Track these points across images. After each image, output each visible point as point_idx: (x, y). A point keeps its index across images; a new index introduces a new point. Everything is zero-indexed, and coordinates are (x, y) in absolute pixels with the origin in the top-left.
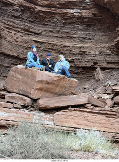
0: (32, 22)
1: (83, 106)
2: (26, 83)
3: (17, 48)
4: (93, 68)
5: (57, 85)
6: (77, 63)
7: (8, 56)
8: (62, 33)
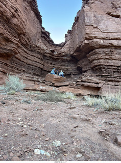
0: (53, 61)
2: (51, 79)
5: (60, 79)
6: (66, 73)
7: (46, 71)
8: (61, 64)
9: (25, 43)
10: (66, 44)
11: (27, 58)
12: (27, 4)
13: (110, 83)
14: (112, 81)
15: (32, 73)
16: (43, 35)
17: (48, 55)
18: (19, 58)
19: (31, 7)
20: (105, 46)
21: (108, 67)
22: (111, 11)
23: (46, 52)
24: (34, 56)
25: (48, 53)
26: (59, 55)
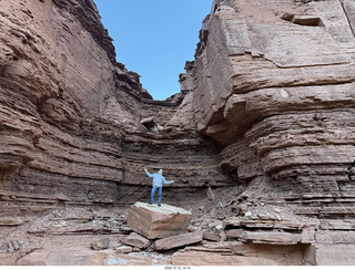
0: (150, 153)
1: (199, 243)
2: (143, 223)
3: (139, 178)
4: (205, 187)
5: (173, 222)
6: (191, 183)
7: (131, 185)
8: (176, 159)
9: (62, 117)
10: (184, 102)
11: (70, 161)
12: (70, 17)
13: (338, 223)
14: (342, 216)
15: (88, 202)
16: (122, 83)
17: (136, 138)
18: (43, 166)
19: (82, 22)
20: (296, 104)
21: (320, 170)
22: (291, 12)
23: (129, 130)
24: (95, 150)
25: (135, 133)
26: (168, 135)
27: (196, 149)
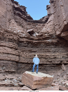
0: (32, 47)
2: (29, 81)
3: (27, 59)
4: (60, 64)
5: (44, 81)
6: (53, 62)
7: (23, 63)
8: (45, 50)
10: (49, 20)
15: (3, 71)
16: (17, 12)
17: (25, 40)
23: (21, 36)
24: (5, 46)
25: (24, 37)
26: (41, 38)
27: (56, 45)
